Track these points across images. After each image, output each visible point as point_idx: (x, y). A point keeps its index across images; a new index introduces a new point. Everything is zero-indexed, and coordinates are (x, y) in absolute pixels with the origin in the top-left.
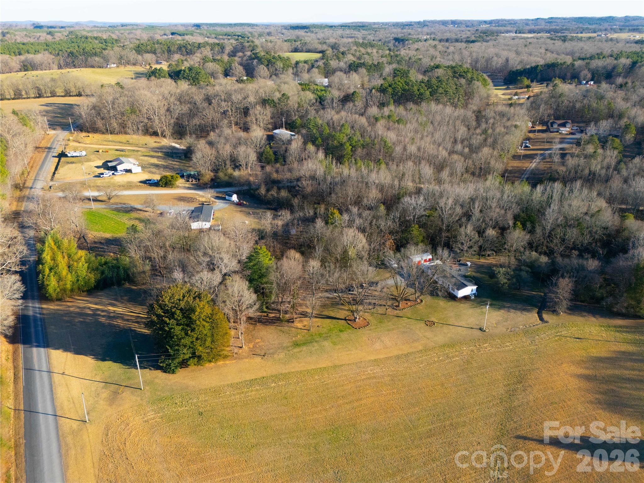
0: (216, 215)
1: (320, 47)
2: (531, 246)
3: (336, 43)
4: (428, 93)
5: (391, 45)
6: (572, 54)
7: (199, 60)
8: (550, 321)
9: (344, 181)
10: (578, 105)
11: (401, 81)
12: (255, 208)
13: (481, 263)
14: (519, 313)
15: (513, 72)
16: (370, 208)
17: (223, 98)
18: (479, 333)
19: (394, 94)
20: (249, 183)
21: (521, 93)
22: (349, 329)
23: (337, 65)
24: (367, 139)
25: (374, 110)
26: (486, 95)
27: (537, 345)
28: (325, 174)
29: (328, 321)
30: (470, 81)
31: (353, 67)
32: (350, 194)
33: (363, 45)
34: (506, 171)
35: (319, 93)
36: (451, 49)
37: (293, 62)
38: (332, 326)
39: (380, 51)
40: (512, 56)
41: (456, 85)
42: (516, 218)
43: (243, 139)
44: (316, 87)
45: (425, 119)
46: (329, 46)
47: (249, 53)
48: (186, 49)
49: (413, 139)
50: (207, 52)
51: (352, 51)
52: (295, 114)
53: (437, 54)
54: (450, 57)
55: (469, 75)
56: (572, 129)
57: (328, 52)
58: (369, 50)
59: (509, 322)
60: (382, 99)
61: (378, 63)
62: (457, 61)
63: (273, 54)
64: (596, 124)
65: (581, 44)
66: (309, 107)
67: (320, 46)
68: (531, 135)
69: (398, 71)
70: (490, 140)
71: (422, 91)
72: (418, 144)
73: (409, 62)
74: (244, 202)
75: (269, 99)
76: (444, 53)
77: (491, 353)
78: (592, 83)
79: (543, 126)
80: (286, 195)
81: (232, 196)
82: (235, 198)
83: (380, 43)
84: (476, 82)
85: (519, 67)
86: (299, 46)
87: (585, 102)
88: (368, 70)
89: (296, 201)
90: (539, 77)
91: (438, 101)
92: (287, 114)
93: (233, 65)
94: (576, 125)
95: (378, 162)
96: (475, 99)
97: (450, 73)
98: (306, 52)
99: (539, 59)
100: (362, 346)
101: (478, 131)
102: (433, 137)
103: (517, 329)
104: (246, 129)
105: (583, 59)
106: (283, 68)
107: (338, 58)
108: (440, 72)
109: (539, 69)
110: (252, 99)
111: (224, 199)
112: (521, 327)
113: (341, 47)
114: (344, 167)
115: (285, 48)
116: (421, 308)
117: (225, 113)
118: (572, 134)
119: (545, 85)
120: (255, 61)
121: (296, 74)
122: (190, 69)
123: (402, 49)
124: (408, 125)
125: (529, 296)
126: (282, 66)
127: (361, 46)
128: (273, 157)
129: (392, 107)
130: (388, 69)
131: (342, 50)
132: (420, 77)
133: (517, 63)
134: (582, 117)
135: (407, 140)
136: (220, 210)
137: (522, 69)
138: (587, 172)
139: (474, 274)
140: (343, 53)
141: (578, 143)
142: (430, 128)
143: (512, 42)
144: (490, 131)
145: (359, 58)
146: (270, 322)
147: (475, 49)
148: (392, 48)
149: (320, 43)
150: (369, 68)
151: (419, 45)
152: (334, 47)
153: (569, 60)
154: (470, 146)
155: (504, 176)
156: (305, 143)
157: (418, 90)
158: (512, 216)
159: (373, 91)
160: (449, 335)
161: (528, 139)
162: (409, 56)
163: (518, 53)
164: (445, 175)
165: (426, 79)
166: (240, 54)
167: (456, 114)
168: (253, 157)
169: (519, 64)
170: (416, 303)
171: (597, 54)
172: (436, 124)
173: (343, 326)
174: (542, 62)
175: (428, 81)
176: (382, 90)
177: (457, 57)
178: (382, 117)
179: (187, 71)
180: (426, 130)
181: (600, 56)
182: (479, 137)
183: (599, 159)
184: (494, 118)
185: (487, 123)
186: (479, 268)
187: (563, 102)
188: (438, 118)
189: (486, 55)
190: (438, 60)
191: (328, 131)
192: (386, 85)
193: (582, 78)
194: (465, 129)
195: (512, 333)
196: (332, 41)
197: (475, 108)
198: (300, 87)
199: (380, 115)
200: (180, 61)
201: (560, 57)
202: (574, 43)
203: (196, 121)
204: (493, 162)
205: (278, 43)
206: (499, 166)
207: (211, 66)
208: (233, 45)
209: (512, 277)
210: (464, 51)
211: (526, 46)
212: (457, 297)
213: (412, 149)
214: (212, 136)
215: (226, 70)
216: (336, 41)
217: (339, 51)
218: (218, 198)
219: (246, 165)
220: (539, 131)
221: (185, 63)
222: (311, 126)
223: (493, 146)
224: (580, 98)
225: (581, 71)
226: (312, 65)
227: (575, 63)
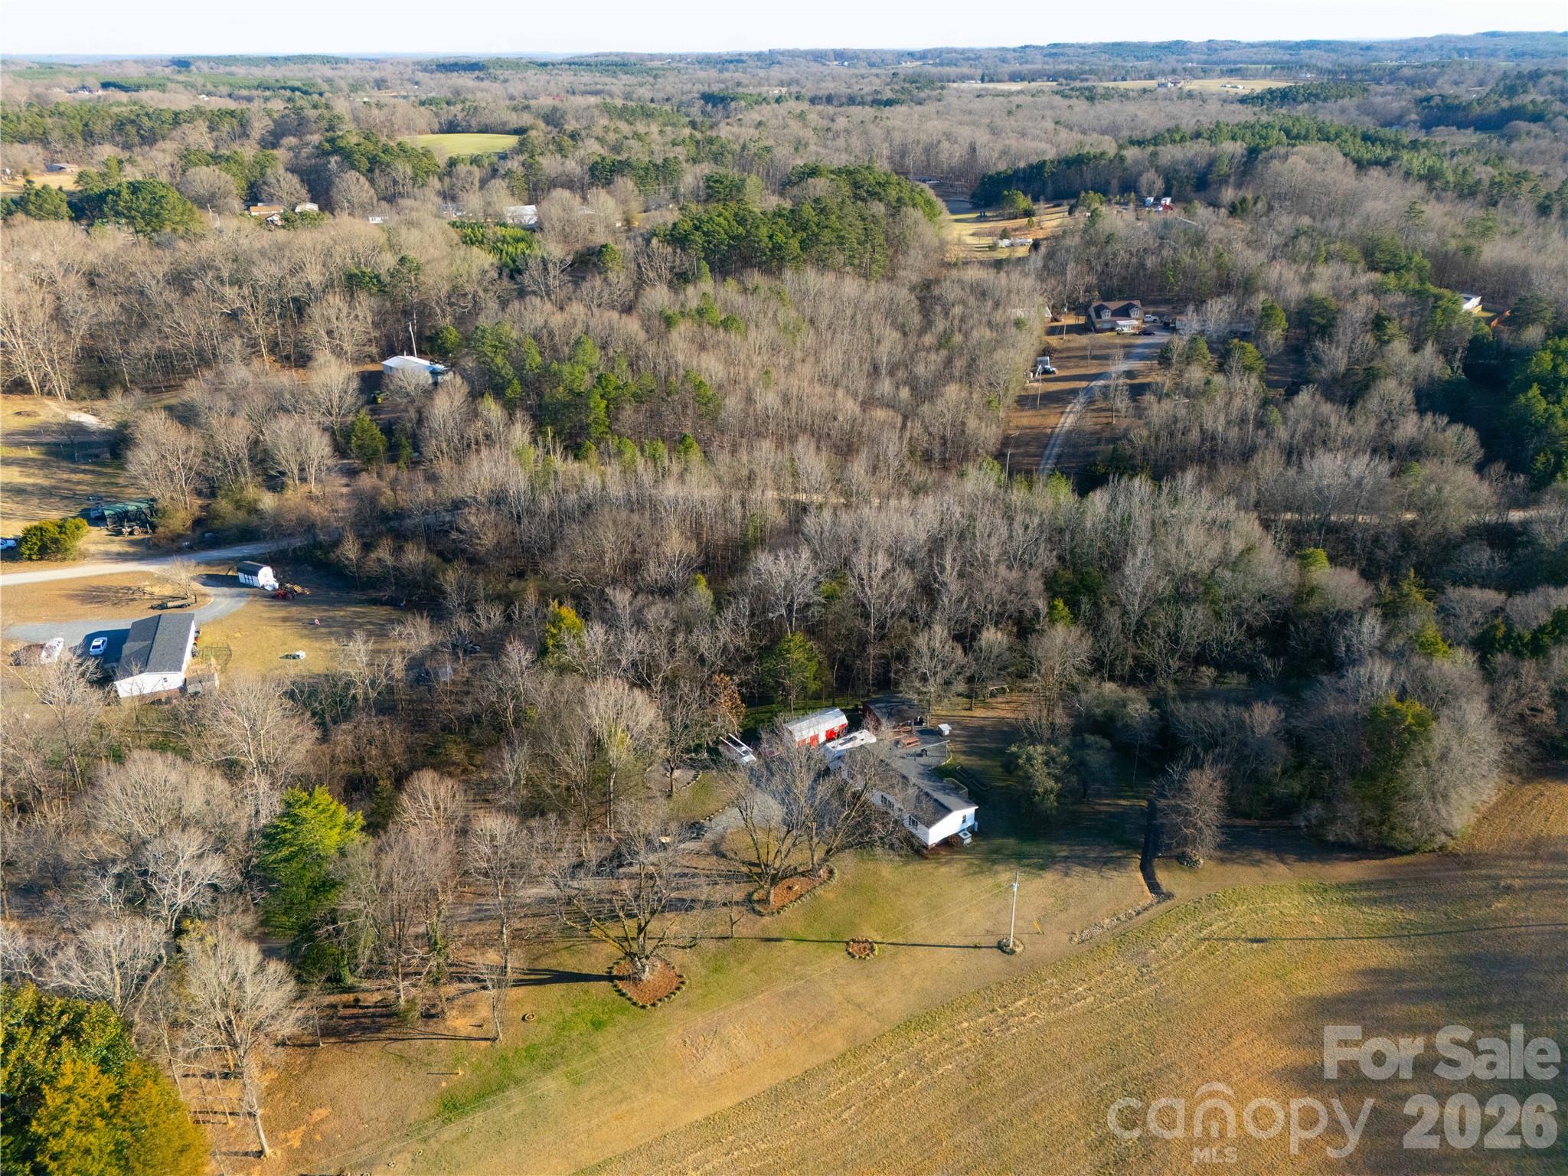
0: (206, 639)
1: (514, 120)
2: (1100, 666)
3: (555, 109)
4: (794, 244)
5: (695, 112)
6: (1112, 130)
7: (168, 160)
8: (1178, 892)
9: (589, 506)
10: (1151, 262)
11: (726, 214)
12: (332, 603)
13: (976, 723)
14: (1093, 877)
15: (991, 177)
16: (666, 591)
17: (225, 274)
18: (995, 959)
19: (709, 253)
20: (308, 526)
21: (1015, 230)
22: (623, 1010)
23: (560, 169)
24: (648, 380)
25: (659, 296)
26: (936, 242)
27: (1155, 981)
28: (533, 489)
29: (557, 990)
30: (895, 209)
31: (602, 174)
32: (607, 546)
33: (625, 114)
34: (1006, 441)
35: (511, 249)
36: (841, 123)
37: (442, 161)
38: (569, 1011)
39: (669, 129)
40: (982, 137)
41: (864, 219)
42: (1052, 586)
43: (287, 396)
44: (500, 231)
45: (793, 314)
46: (538, 115)
47: (315, 138)
48: (140, 128)
49: (766, 373)
50: (199, 136)
51: (598, 131)
52: (443, 311)
53: (808, 134)
54: (841, 142)
55: (893, 193)
56: (1144, 322)
57: (533, 133)
58: (641, 128)
59: (1072, 911)
60: (678, 263)
61: (665, 160)
62: (857, 151)
63: (383, 139)
64: (1197, 310)
65: (1130, 108)
66: (481, 293)
67: (514, 115)
68: (1054, 341)
69: (716, 182)
70: (959, 364)
71: (780, 238)
72: (782, 387)
73: (742, 157)
74: (298, 589)
75: (363, 273)
76: (826, 132)
77: (1038, 1029)
78: (1168, 201)
79: (1078, 314)
80: (421, 559)
81: (256, 574)
82: (266, 577)
83: (667, 107)
84: (910, 210)
85: (1002, 167)
86: (460, 117)
87: (1165, 253)
88: (641, 181)
89: (451, 578)
90: (1050, 188)
91: (822, 264)
92: (421, 314)
93: (269, 171)
94: (1151, 310)
95: (678, 443)
96: (912, 252)
97: (846, 189)
98: (480, 131)
99: (1043, 146)
100: (663, 1075)
101: (928, 339)
102: (818, 361)
103: (1098, 931)
104: (301, 359)
105: (1139, 143)
106: (414, 179)
107: (561, 150)
108: (820, 186)
109: (1047, 169)
110: (314, 275)
111: (232, 582)
112: (1107, 921)
113: (569, 117)
114: (585, 465)
115: (422, 123)
116: (831, 896)
117: (233, 316)
118: (1145, 333)
119: (1067, 208)
120: (334, 160)
121: (449, 196)
122: (135, 188)
123: (722, 125)
124: (752, 334)
125: (1111, 815)
126: (409, 171)
127: (620, 116)
128: (380, 441)
129: (707, 284)
130: (690, 177)
131: (571, 126)
132: (773, 202)
133: (996, 155)
134: (1161, 288)
135: (752, 374)
136: (217, 621)
137: (1010, 172)
138: (1195, 435)
139: (962, 759)
140: (573, 136)
141: (1164, 357)
142: (808, 338)
143: (977, 104)
144: (958, 338)
145: (616, 149)
146: (365, 1029)
147: (897, 123)
148: (699, 119)
149: (515, 109)
150: (642, 173)
151: (764, 112)
152: (552, 119)
153: (1109, 147)
154: (913, 383)
155: (1004, 455)
156: (475, 395)
157: (771, 237)
158: (1040, 585)
159: (654, 241)
160: (917, 982)
161: (1047, 351)
162: (741, 141)
163: (994, 131)
164: (858, 468)
165: (788, 205)
166: (291, 141)
167: (870, 297)
168: (320, 447)
169: (1000, 158)
170: (817, 881)
171: (1168, 130)
172: (823, 326)
173: (604, 1004)
174: (1050, 154)
175: (792, 211)
176: (677, 239)
177: (856, 142)
178: (682, 313)
179: (125, 194)
180: (799, 345)
181: (1173, 135)
182: (933, 357)
183: (1220, 401)
184: (964, 303)
185: (947, 314)
186: (974, 737)
187: (1115, 255)
188: (826, 309)
189: (923, 137)
190: (813, 153)
191: (539, 359)
192: (687, 226)
193: (1144, 190)
194: (896, 335)
195: (1085, 947)
196: (545, 102)
197: (915, 278)
198: (454, 235)
199: (677, 308)
200: (114, 164)
201: (1088, 139)
202: (1114, 105)
203: (145, 345)
204: (972, 423)
205: (400, 110)
206: (987, 432)
207: (204, 176)
208: (276, 116)
209: (1067, 770)
210: (870, 127)
211: (1010, 113)
212: (926, 847)
213: (769, 400)
214: (194, 391)
215: (252, 186)
216: (557, 103)
217: (562, 131)
218: (212, 580)
219: (302, 470)
220: (1072, 329)
221: (128, 168)
222: (488, 350)
223: (969, 376)
224: (1152, 243)
225: (1140, 174)
226: (492, 170)
227: (1124, 153)
